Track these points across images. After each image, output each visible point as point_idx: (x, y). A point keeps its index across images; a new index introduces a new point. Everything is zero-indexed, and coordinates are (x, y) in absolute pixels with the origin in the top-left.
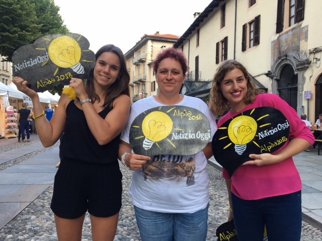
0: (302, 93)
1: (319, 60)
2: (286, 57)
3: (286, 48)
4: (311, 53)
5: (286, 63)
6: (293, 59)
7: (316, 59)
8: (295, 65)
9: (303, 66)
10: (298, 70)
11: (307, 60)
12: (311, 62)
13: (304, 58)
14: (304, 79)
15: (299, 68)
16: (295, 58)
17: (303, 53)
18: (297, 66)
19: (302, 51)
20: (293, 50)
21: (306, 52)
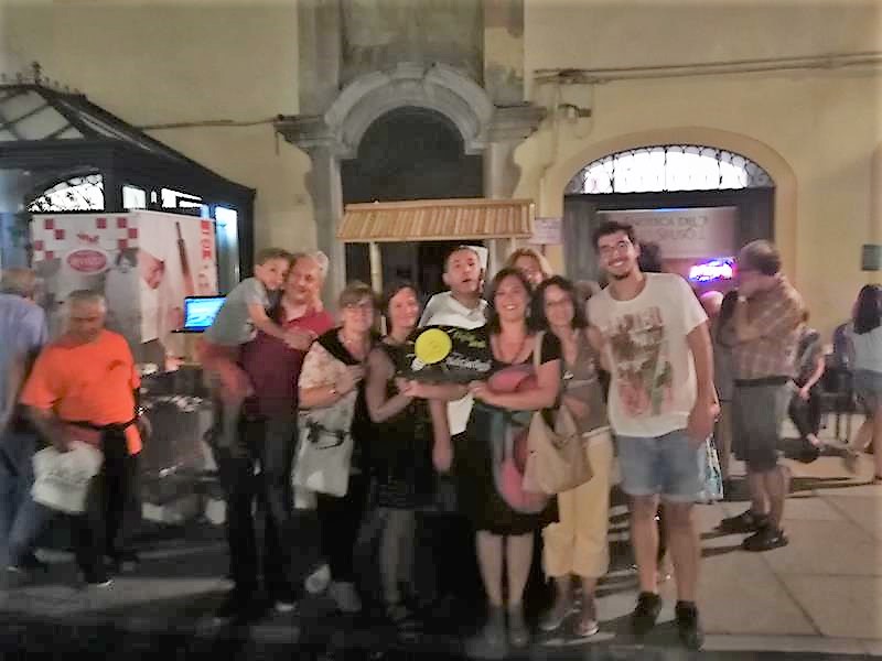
1: (586, 113)
2: (425, 73)
3: (385, 38)
4: (540, 80)
11: (526, 104)
12: (546, 113)
13: (511, 97)
14: (513, 171)
17: (504, 78)
19: (498, 70)
21: (518, 74)
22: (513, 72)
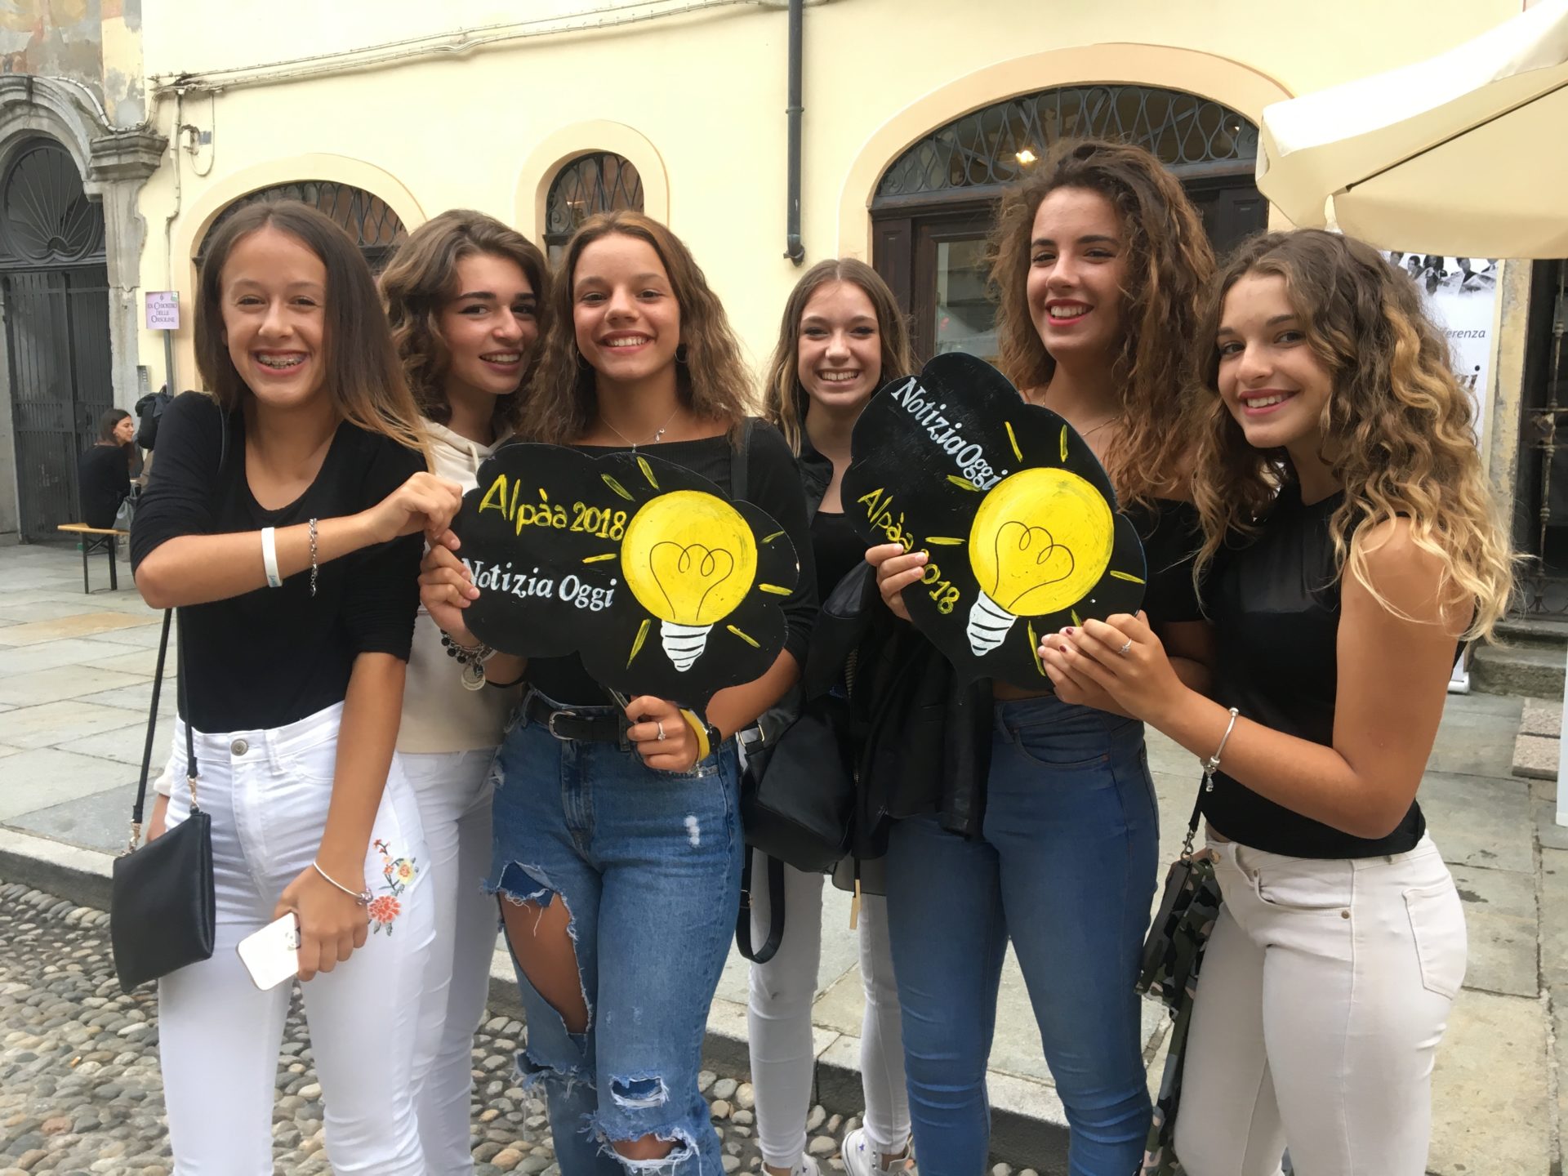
0: (133, 301)
1: (207, 138)
2: (30, 92)
3: (22, 42)
4: (161, 97)
5: (34, 124)
6: (73, 112)
7: (193, 130)
8: (86, 148)
9: (127, 160)
10: (102, 173)
11: (144, 128)
12: (165, 142)
13: (130, 119)
14: (137, 224)
15: (105, 162)
16: (79, 106)
17: (124, 90)
18: (97, 153)
19: (116, 82)
20: (66, 65)
21: (139, 85)
22: (133, 81)
